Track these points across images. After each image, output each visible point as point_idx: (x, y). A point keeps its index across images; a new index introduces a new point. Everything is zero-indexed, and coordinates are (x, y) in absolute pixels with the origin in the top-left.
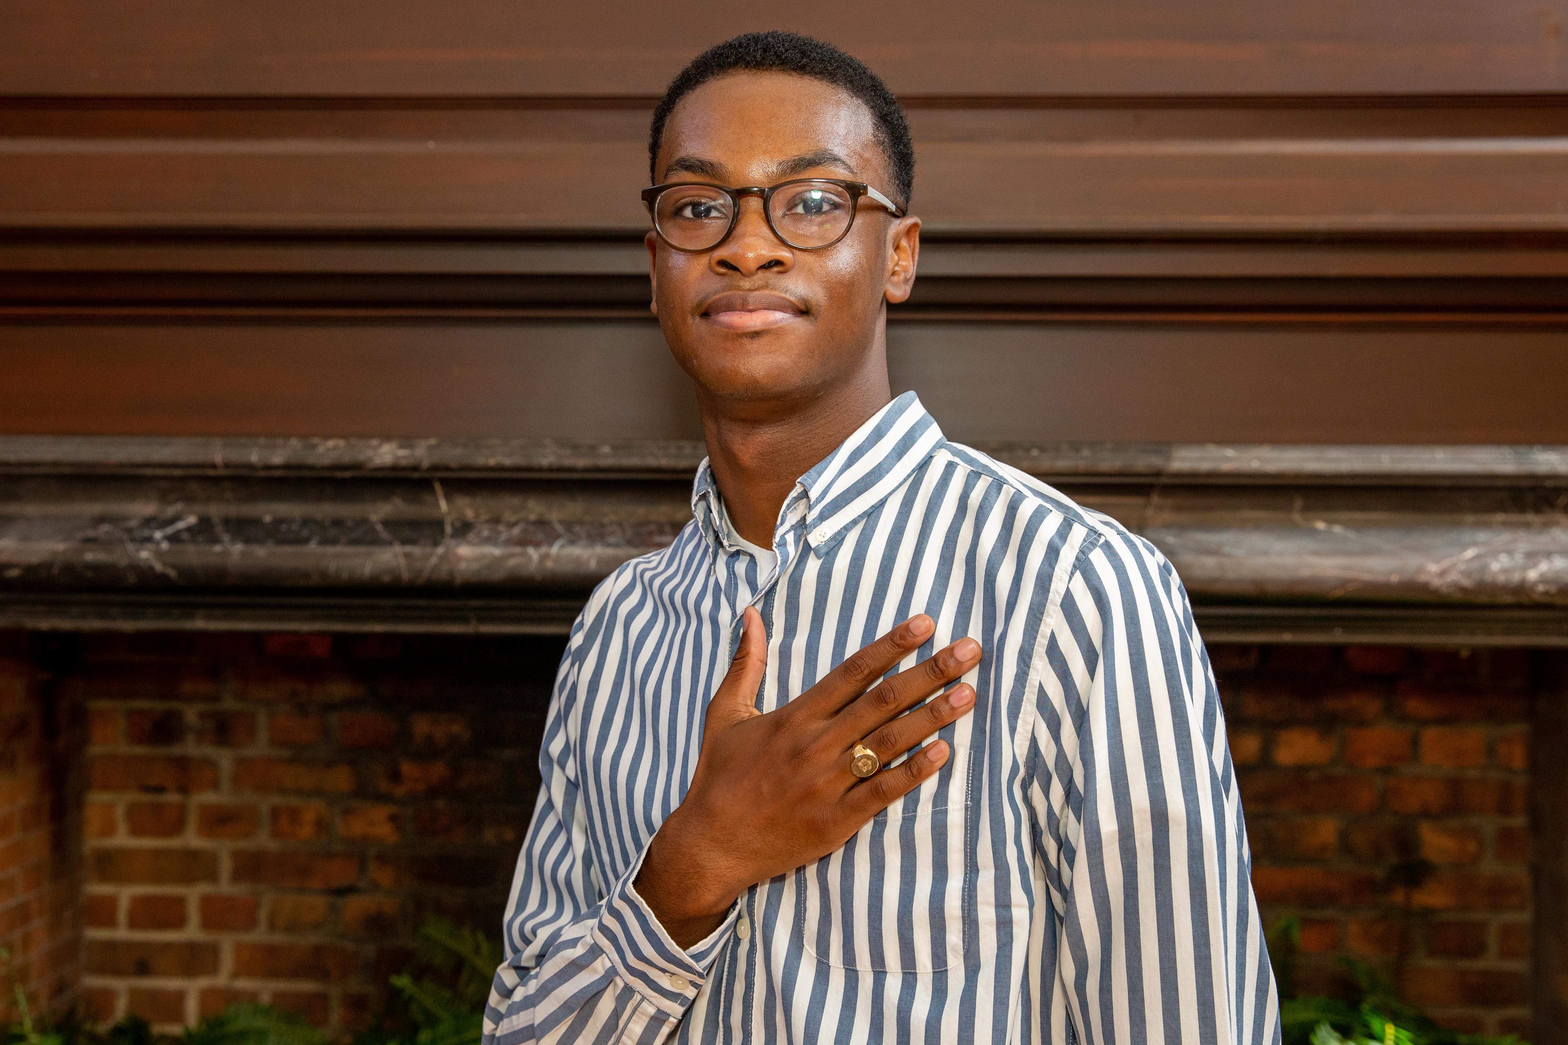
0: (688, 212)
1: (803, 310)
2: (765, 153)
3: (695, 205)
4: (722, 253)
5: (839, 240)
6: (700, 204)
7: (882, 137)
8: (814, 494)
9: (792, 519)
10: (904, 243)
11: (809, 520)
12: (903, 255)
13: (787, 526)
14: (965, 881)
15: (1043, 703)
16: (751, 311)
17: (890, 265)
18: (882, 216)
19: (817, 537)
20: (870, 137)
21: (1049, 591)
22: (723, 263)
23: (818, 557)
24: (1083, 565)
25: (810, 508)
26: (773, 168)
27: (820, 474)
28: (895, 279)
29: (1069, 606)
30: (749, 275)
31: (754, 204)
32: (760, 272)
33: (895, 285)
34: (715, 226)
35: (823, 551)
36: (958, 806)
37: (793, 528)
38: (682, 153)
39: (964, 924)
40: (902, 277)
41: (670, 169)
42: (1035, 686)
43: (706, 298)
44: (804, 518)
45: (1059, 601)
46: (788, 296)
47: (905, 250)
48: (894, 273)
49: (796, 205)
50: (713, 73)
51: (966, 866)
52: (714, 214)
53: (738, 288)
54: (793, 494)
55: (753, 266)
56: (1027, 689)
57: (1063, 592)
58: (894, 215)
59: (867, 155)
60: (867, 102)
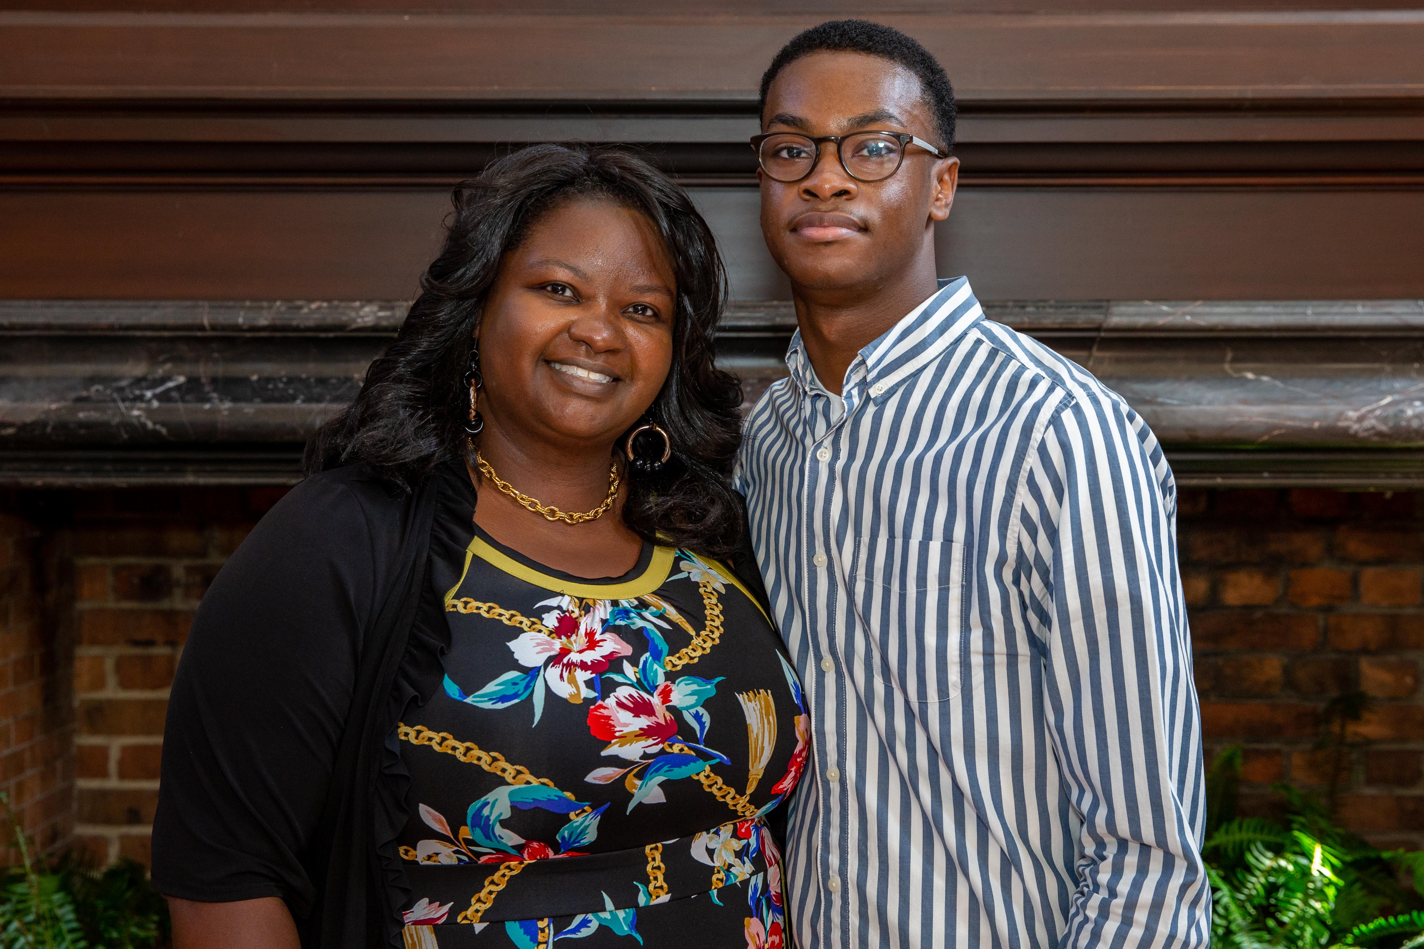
0: (784, 154)
1: (864, 228)
2: (839, 112)
3: (790, 150)
4: (807, 184)
5: (891, 175)
6: (793, 148)
7: (928, 98)
8: (870, 362)
9: (856, 379)
10: (946, 177)
11: (869, 378)
12: (945, 187)
13: (852, 384)
14: (961, 637)
15: (1025, 518)
16: (825, 227)
17: (934, 193)
18: (927, 158)
19: (875, 392)
20: (918, 99)
21: (1030, 439)
22: (807, 192)
23: (876, 405)
24: (1055, 421)
25: (868, 371)
26: (845, 123)
27: (875, 348)
28: (938, 203)
29: (1043, 449)
30: (824, 200)
31: (832, 148)
32: (833, 199)
33: (939, 208)
34: (802, 164)
35: (880, 400)
36: (957, 585)
37: (856, 385)
38: (780, 111)
39: (961, 667)
40: (943, 202)
41: (771, 122)
42: (1019, 506)
43: (795, 218)
44: (865, 378)
45: (1036, 445)
46: (851, 217)
47: (947, 184)
48: (937, 199)
49: (862, 149)
50: (804, 51)
51: (961, 627)
52: (803, 155)
53: (818, 210)
54: (855, 362)
55: (828, 194)
56: (1014, 508)
57: (1039, 440)
58: (937, 157)
59: (916, 112)
60: (917, 73)
